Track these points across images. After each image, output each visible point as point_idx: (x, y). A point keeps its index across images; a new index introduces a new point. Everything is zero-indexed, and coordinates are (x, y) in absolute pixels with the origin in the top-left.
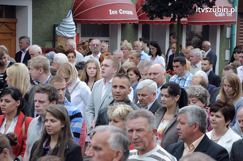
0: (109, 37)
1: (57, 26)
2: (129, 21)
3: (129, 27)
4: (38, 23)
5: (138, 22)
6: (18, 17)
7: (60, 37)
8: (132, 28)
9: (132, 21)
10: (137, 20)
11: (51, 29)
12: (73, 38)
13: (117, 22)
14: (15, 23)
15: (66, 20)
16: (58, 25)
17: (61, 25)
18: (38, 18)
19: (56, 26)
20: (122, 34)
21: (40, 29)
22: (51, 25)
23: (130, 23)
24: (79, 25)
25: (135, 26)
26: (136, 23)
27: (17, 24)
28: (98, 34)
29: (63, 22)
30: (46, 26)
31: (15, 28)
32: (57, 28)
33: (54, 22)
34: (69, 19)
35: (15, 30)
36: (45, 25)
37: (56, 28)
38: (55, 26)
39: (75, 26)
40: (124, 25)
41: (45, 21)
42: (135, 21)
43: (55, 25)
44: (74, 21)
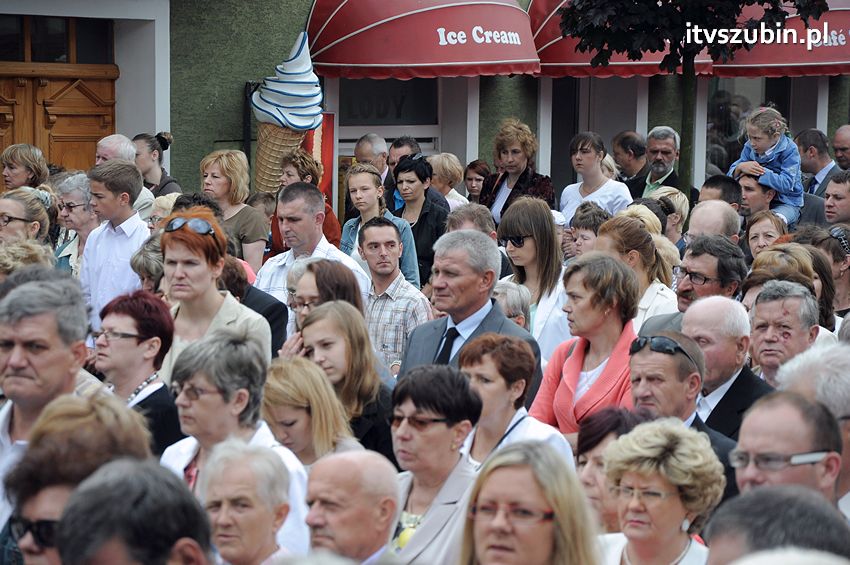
0: (436, 123)
1: (257, 87)
2: (506, 67)
3: (508, 90)
4: (190, 77)
5: (538, 71)
6: (120, 58)
7: (269, 127)
8: (517, 91)
9: (519, 66)
10: (536, 63)
11: (235, 101)
12: (314, 129)
13: (466, 73)
14: (113, 81)
15: (289, 67)
16: (259, 84)
17: (271, 85)
18: (192, 62)
19: (253, 88)
20: (482, 114)
21: (198, 100)
22: (235, 86)
23: (512, 76)
24: (334, 83)
25: (529, 86)
26: (530, 73)
27: (116, 82)
28: (399, 115)
29: (278, 73)
30: (219, 90)
31: (113, 98)
32: (255, 96)
33: (245, 74)
34: (299, 65)
35: (113, 106)
36: (214, 85)
37: (252, 94)
38: (248, 90)
39: (319, 89)
40: (487, 83)
41: (214, 71)
42: (530, 66)
43: (248, 85)
44: (316, 69)
